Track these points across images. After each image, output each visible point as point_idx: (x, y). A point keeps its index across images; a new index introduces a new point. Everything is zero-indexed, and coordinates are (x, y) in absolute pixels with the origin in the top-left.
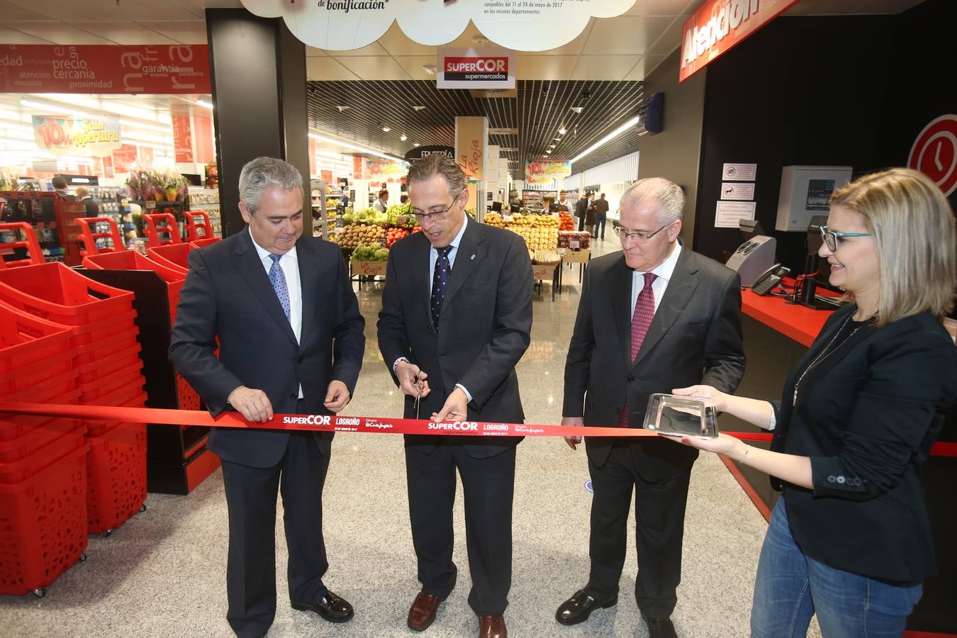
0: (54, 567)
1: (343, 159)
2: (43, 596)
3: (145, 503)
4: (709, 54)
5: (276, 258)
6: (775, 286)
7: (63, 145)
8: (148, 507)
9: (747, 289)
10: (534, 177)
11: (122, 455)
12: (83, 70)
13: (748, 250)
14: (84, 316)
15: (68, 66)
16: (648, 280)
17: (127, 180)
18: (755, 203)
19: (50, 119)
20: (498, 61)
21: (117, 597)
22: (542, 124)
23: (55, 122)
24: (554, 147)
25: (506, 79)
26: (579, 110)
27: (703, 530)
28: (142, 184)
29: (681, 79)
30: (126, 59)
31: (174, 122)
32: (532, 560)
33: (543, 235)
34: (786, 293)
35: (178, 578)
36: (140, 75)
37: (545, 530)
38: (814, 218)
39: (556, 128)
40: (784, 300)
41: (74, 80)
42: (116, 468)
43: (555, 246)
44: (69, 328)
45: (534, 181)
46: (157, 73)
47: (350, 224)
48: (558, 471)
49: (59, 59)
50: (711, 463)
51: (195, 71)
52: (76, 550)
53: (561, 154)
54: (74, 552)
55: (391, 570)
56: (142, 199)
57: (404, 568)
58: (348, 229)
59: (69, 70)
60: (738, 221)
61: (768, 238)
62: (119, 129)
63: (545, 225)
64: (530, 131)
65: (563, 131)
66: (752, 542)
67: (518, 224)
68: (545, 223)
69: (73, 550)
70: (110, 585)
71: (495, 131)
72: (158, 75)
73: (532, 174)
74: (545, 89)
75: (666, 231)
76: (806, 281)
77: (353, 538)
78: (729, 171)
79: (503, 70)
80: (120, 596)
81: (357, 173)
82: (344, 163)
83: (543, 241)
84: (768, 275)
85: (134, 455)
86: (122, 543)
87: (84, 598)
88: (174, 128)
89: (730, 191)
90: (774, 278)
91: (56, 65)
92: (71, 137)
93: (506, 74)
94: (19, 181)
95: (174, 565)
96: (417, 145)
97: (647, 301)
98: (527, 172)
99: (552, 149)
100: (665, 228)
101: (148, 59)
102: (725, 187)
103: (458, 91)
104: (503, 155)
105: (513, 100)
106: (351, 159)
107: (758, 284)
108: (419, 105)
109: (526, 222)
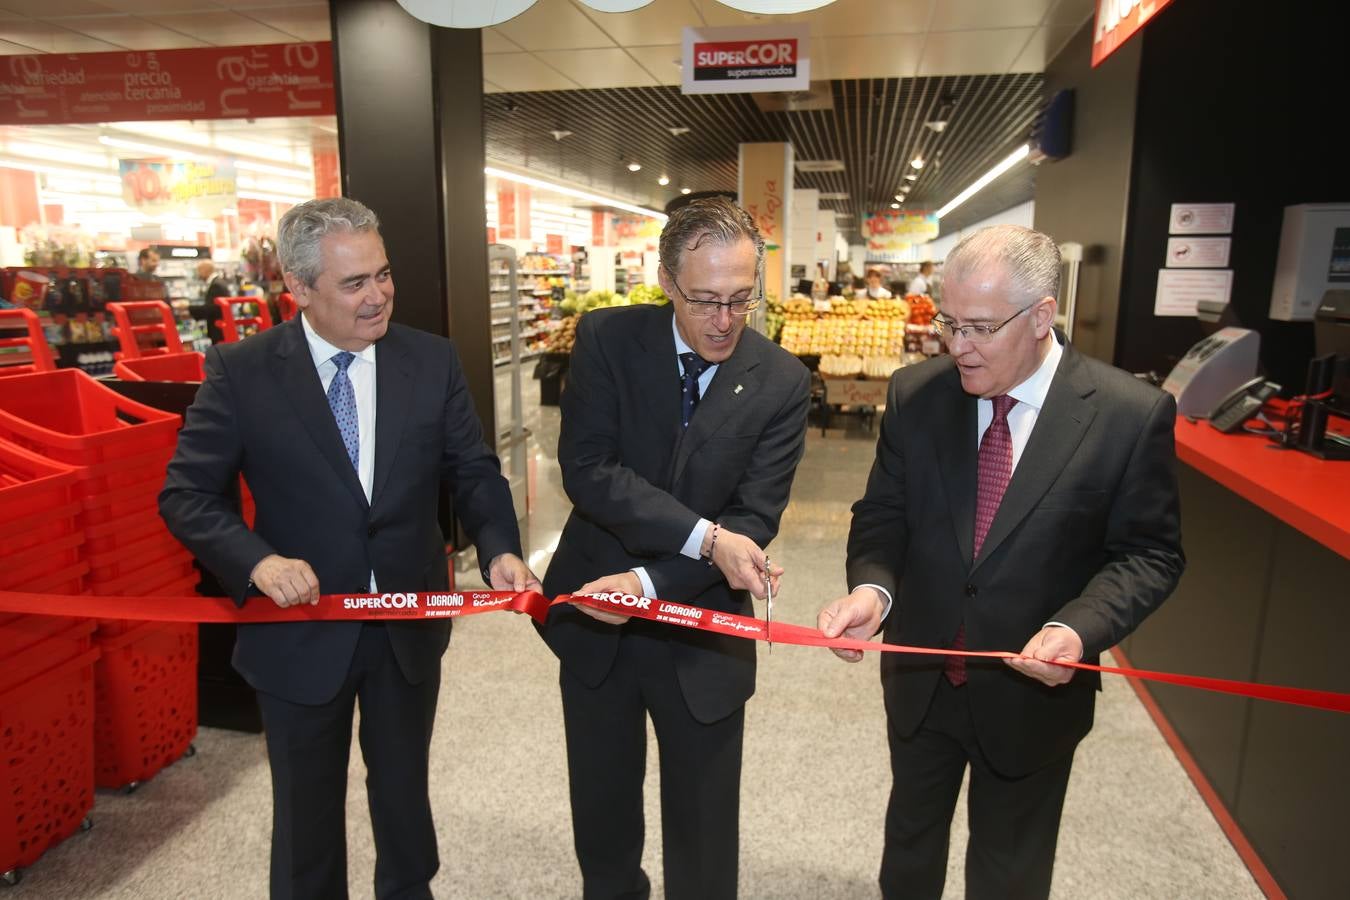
0: (36, 839)
1: (575, 216)
2: (17, 883)
3: (195, 742)
4: (1138, 14)
5: (344, 361)
6: (1252, 415)
7: (159, 201)
8: (199, 750)
9: (1200, 422)
10: (877, 239)
11: (155, 668)
12: (167, 86)
13: (1207, 353)
14: (96, 451)
15: (145, 81)
16: (1000, 408)
17: (244, 251)
18: (1230, 273)
19: (142, 163)
20: (781, 46)
21: (122, 892)
22: (882, 152)
23: (150, 168)
24: (907, 189)
25: (794, 75)
26: (940, 126)
27: (1105, 848)
28: (264, 256)
29: (1095, 61)
30: (225, 68)
31: (316, 164)
32: (788, 879)
33: (878, 332)
34: (1272, 430)
35: (217, 868)
36: (242, 91)
37: (820, 827)
38: (1329, 293)
39: (906, 159)
40: (1268, 442)
41: (154, 102)
42: (144, 688)
43: (898, 351)
44: (69, 468)
45: (880, 247)
46: (267, 86)
47: (572, 315)
48: (857, 725)
49: (133, 71)
50: (1134, 725)
51: (322, 81)
52: (74, 813)
53: (921, 201)
54: (70, 817)
55: (551, 879)
56: (264, 279)
57: (573, 877)
58: (567, 323)
59: (145, 87)
60: (1195, 304)
61: (1243, 333)
62: (234, 174)
63: (882, 316)
64: (864, 165)
65: (918, 163)
66: (1196, 878)
67: (837, 315)
68: (883, 313)
69: (70, 812)
70: (115, 873)
71: (806, 166)
72: (268, 90)
73: (872, 234)
74: (878, 93)
75: (1028, 319)
76: (1307, 408)
77: (499, 820)
78: (1181, 217)
79: (789, 60)
80: (128, 890)
81: (597, 237)
82: (578, 221)
83: (878, 341)
84: (1240, 397)
85: (175, 669)
86: (150, 804)
87: (74, 890)
88: (316, 171)
89: (1184, 252)
90: (1251, 401)
91: (129, 80)
92: (169, 189)
93: (793, 66)
94: (99, 255)
95: (218, 847)
96: (686, 191)
97: (999, 446)
98: (866, 232)
99: (904, 194)
100: (1024, 313)
101: (255, 66)
102: (1173, 245)
103: (721, 96)
104: (824, 205)
105: (828, 113)
106: (588, 215)
107: (1220, 412)
108: (679, 126)
109: (851, 310)
